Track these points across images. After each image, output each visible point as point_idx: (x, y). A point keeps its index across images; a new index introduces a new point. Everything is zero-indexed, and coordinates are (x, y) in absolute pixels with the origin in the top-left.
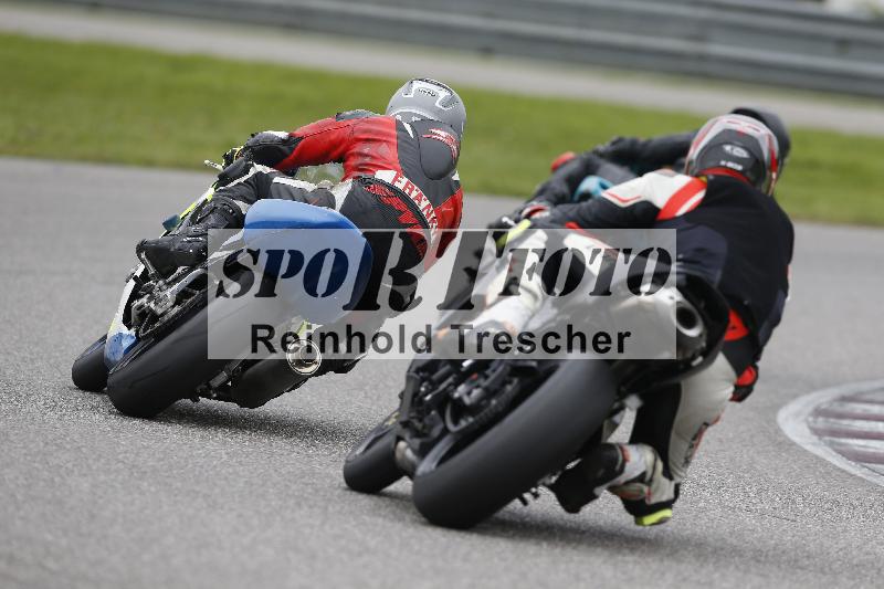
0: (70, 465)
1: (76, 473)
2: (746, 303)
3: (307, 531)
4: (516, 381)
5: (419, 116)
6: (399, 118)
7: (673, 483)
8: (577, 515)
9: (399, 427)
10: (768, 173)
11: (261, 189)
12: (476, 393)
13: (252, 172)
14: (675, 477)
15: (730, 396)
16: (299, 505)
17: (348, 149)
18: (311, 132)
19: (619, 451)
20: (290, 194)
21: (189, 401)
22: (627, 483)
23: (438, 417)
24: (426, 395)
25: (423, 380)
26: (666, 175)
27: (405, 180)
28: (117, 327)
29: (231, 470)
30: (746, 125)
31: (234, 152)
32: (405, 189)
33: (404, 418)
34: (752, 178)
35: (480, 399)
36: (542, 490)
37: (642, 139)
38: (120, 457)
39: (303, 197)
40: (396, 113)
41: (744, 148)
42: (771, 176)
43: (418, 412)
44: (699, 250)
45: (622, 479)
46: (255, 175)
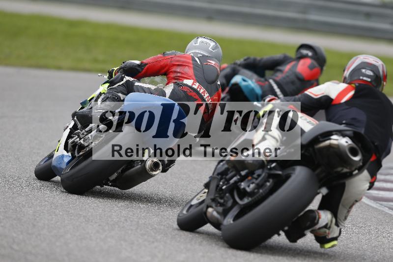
0: (24, 203)
1: (27, 206)
2: (376, 144)
3: (130, 232)
4: (271, 180)
5: (201, 54)
6: (192, 55)
7: (339, 229)
8: (296, 244)
9: (210, 201)
10: (382, 82)
11: (129, 89)
12: (252, 186)
13: (125, 80)
14: (340, 225)
15: (368, 188)
17: (169, 69)
18: (151, 61)
19: (317, 214)
20: (144, 90)
21: (98, 187)
22: (320, 228)
23: (230, 197)
24: (223, 186)
25: (221, 179)
26: (335, 83)
27: (197, 84)
28: (62, 151)
30: (372, 60)
31: (113, 70)
32: (197, 88)
33: (212, 197)
34: (375, 85)
35: (255, 189)
36: (281, 232)
37: (259, 58)
39: (150, 92)
40: (190, 52)
41: (371, 70)
42: (383, 84)
43: (220, 194)
44: (354, 119)
45: (317, 226)
46: (127, 81)
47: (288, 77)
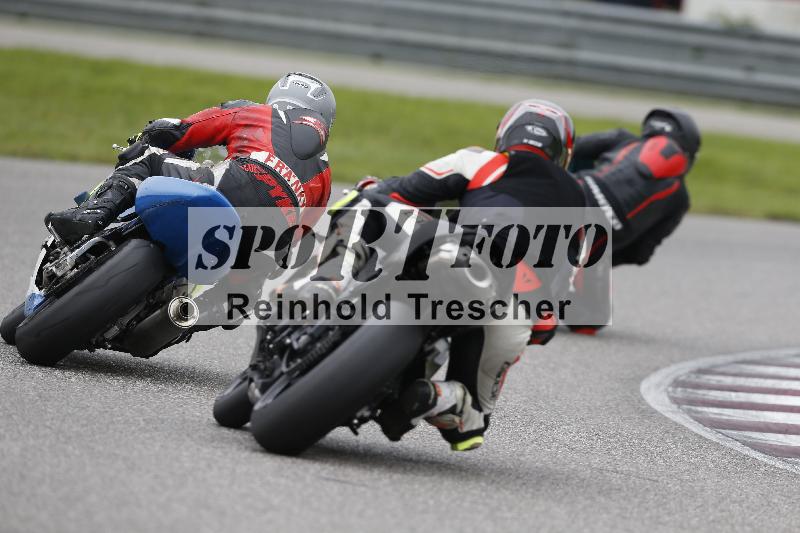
4: (337, 327)
5: (293, 105)
6: (276, 106)
7: (482, 414)
10: (564, 149)
11: (154, 167)
12: (304, 338)
13: (147, 153)
14: (484, 409)
16: (209, 466)
17: (230, 133)
19: (432, 388)
20: (178, 172)
22: (441, 414)
23: (279, 361)
24: (271, 342)
25: (269, 330)
26: (475, 151)
27: (277, 159)
29: (148, 435)
32: (276, 167)
33: (254, 363)
34: (550, 153)
35: (307, 344)
36: (372, 423)
38: (48, 423)
39: (188, 175)
40: (273, 102)
41: (543, 128)
42: (567, 152)
43: (263, 357)
45: (435, 411)
46: (150, 156)
47: (620, 171)
